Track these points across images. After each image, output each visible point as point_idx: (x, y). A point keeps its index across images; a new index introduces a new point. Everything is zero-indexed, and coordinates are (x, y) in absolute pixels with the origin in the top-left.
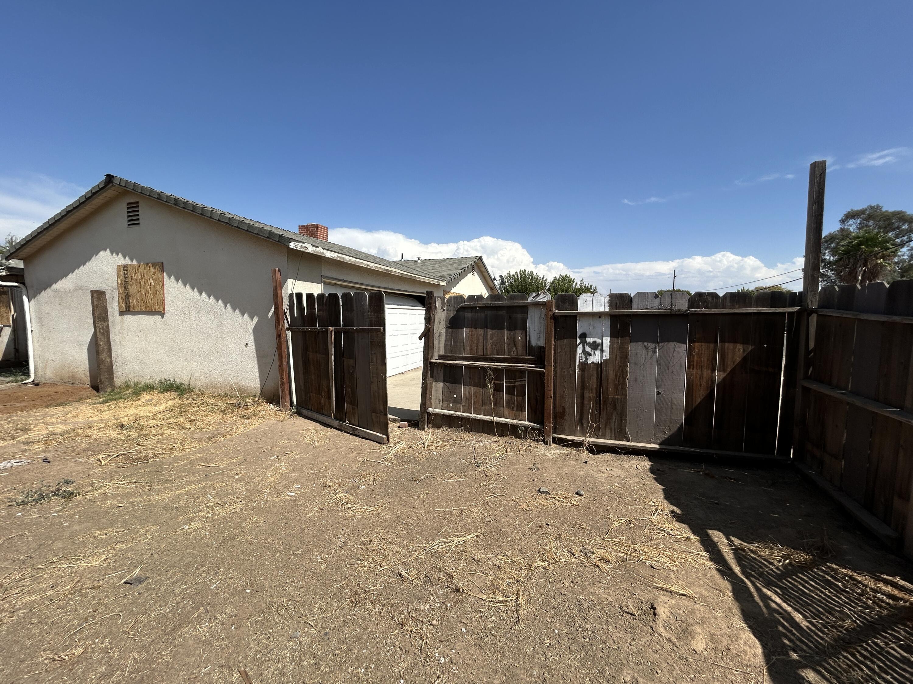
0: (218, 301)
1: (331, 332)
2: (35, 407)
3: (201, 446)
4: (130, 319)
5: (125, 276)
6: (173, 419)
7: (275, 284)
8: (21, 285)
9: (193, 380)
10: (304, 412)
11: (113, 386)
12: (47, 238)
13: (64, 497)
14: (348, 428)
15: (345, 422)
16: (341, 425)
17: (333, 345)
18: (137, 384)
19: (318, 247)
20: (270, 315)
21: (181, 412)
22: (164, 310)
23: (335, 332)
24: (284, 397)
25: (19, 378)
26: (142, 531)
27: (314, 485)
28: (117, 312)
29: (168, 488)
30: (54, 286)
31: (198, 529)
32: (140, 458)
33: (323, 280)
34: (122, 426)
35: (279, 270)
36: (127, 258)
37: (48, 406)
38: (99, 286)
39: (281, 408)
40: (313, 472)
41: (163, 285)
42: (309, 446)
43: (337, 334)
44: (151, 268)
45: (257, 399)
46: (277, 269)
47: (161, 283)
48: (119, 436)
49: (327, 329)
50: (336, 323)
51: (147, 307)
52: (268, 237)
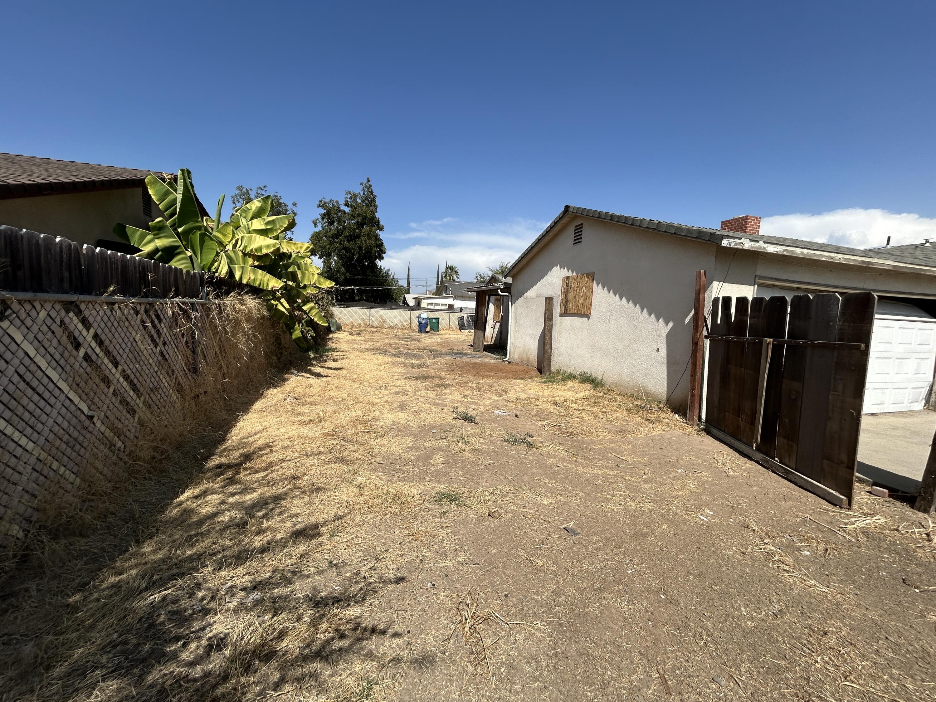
0: (636, 306)
1: (768, 344)
2: (509, 378)
3: (610, 437)
4: (566, 319)
5: (567, 285)
6: (589, 407)
7: (698, 288)
8: (509, 295)
9: (605, 376)
10: (714, 431)
11: (550, 371)
12: (525, 260)
13: (527, 445)
14: (778, 467)
15: (774, 459)
16: (767, 461)
17: (769, 360)
18: (565, 372)
19: (758, 241)
20: (687, 320)
21: (595, 403)
22: (590, 313)
23: (773, 344)
24: (692, 410)
25: (502, 357)
26: (574, 493)
27: (732, 520)
28: (559, 314)
29: (589, 465)
30: (525, 295)
31: (613, 511)
32: (568, 432)
33: (758, 281)
34: (556, 404)
35: (705, 272)
36: (570, 271)
37: (516, 379)
38: (550, 294)
39: (688, 421)
40: (729, 503)
41: (592, 292)
42: (721, 472)
43: (777, 349)
44: (585, 277)
45: (661, 406)
46: (702, 271)
47: (591, 290)
48: (555, 411)
49: (762, 340)
50: (778, 333)
51: (578, 310)
52: (697, 238)
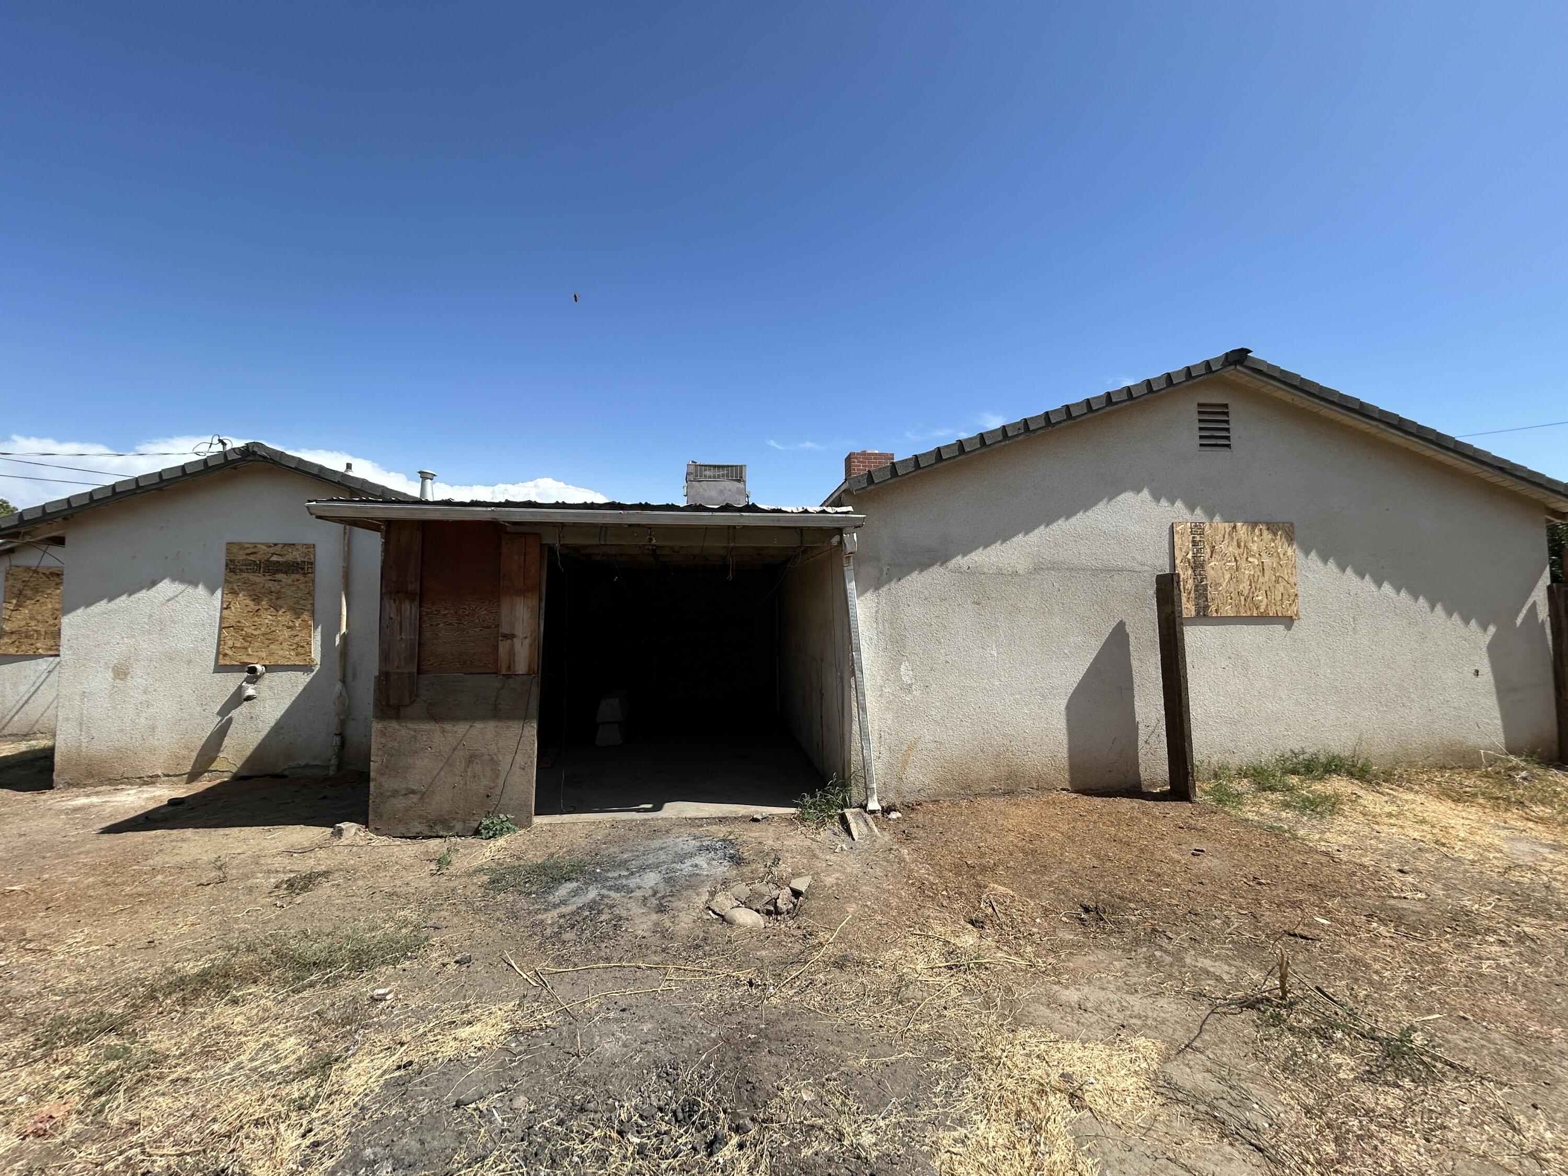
0: (1416, 598)
4: (1204, 632)
5: (1197, 545)
9: (1361, 747)
22: (1295, 614)
30: (959, 561)
41: (1293, 566)
44: (1265, 532)
47: (1290, 563)
51: (1253, 609)
